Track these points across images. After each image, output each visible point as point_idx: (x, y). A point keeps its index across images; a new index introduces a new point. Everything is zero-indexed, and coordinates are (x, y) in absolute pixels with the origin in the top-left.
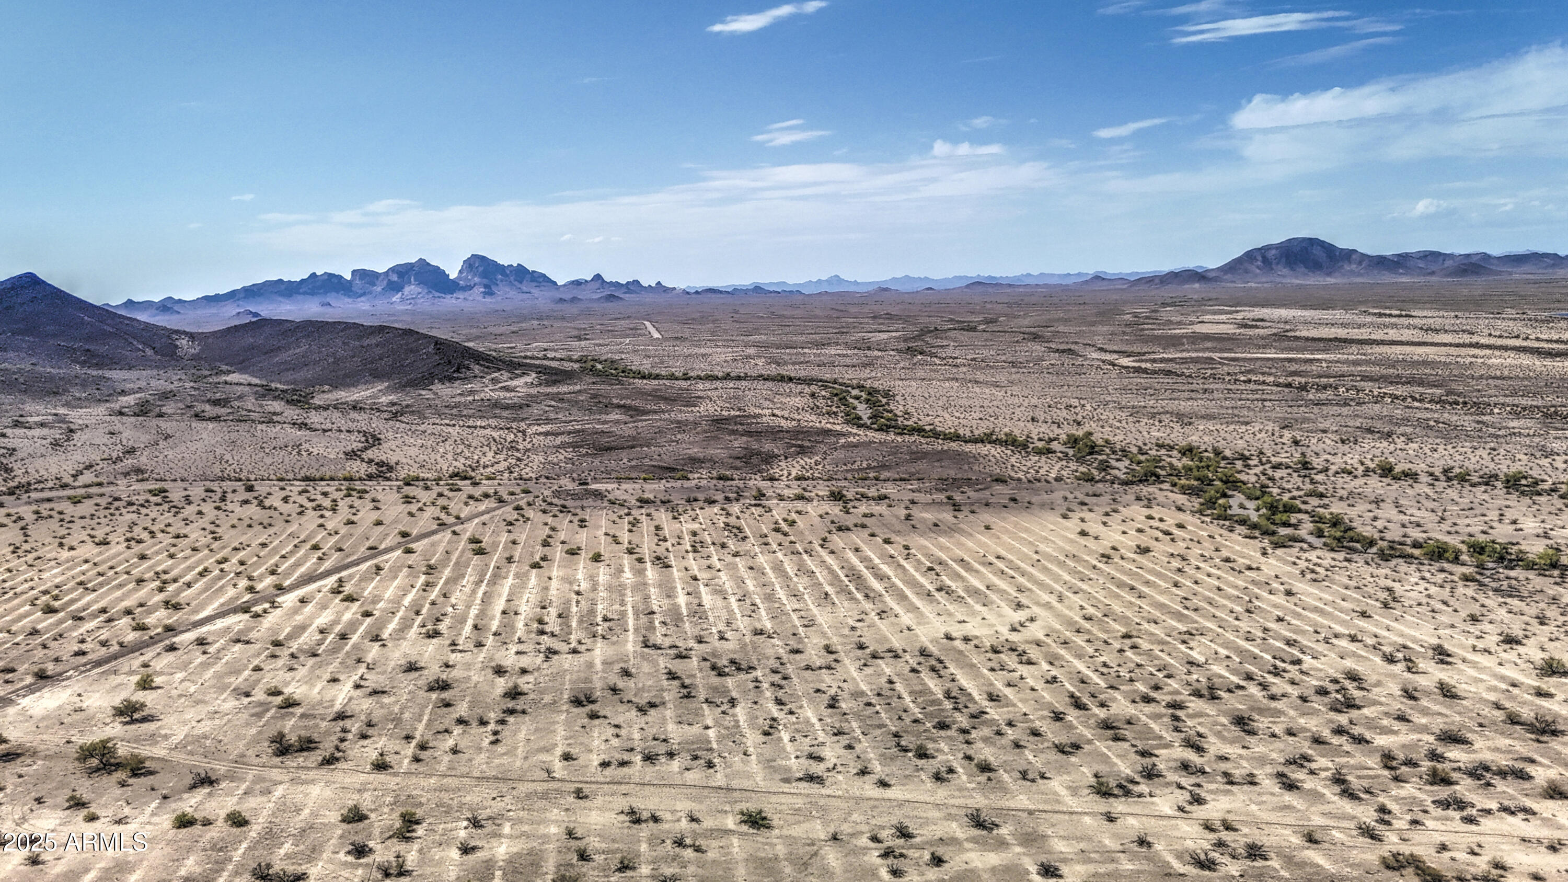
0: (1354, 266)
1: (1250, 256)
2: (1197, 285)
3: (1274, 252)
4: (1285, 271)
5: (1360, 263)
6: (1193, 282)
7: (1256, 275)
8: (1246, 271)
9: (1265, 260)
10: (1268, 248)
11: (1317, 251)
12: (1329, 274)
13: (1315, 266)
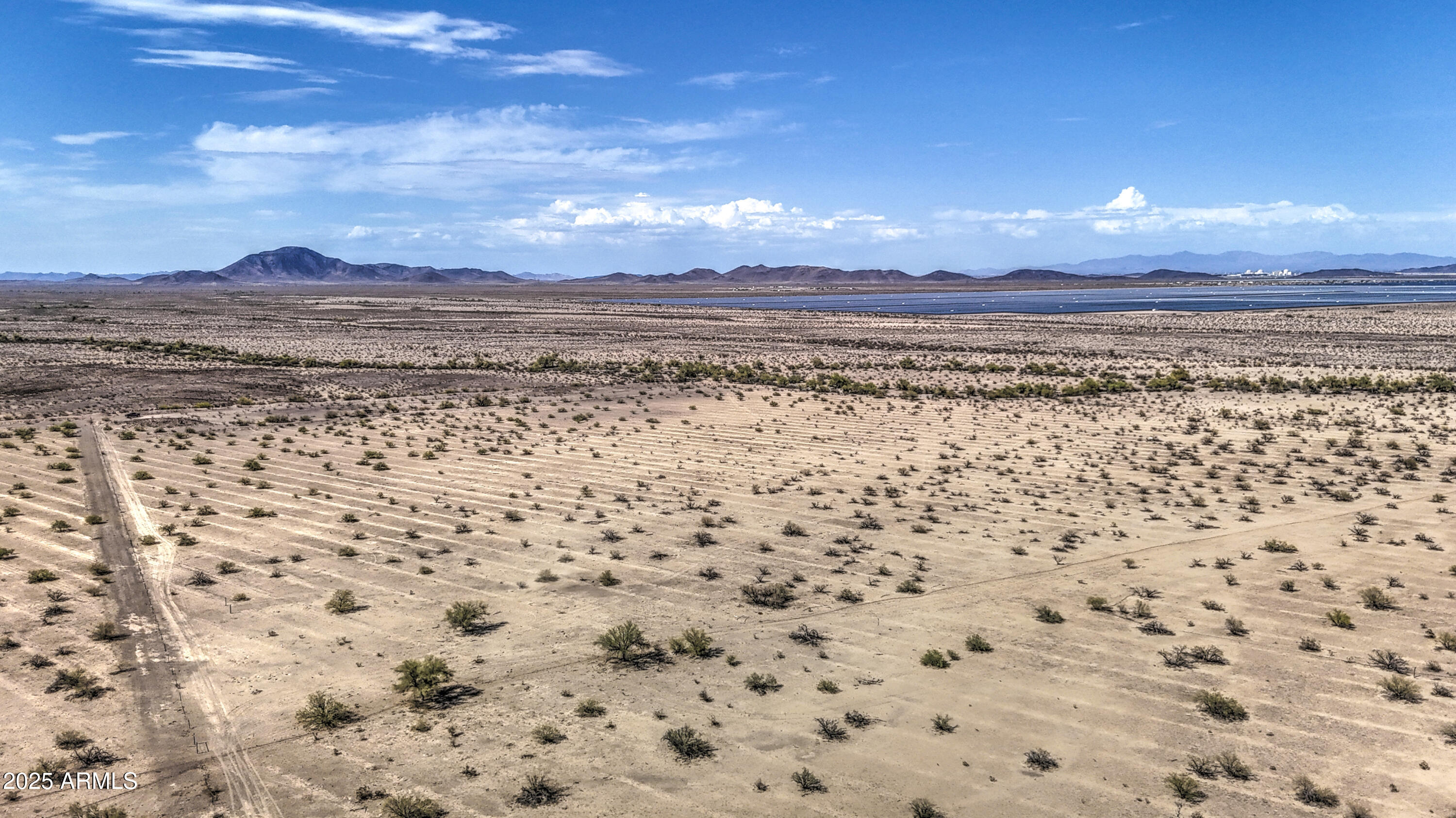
0: (339, 273)
1: (250, 260)
2: (214, 284)
3: (271, 258)
4: (284, 274)
5: (344, 270)
6: (210, 280)
7: (259, 278)
8: (250, 273)
9: (264, 264)
10: (265, 254)
11: (308, 259)
12: (321, 278)
13: (308, 272)
